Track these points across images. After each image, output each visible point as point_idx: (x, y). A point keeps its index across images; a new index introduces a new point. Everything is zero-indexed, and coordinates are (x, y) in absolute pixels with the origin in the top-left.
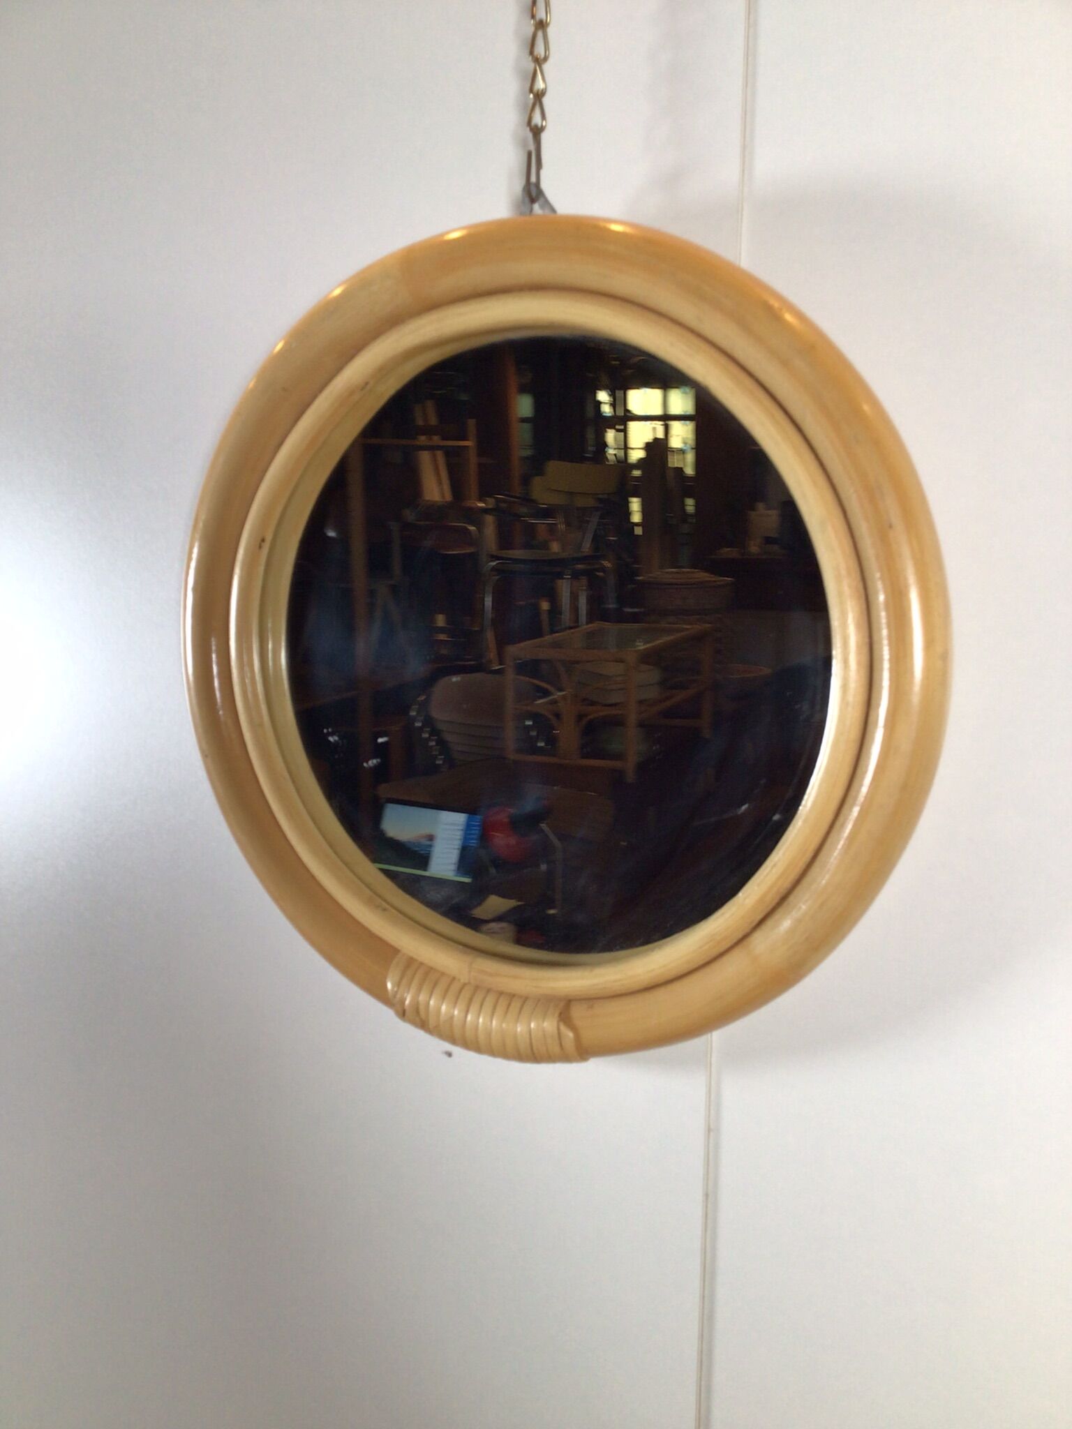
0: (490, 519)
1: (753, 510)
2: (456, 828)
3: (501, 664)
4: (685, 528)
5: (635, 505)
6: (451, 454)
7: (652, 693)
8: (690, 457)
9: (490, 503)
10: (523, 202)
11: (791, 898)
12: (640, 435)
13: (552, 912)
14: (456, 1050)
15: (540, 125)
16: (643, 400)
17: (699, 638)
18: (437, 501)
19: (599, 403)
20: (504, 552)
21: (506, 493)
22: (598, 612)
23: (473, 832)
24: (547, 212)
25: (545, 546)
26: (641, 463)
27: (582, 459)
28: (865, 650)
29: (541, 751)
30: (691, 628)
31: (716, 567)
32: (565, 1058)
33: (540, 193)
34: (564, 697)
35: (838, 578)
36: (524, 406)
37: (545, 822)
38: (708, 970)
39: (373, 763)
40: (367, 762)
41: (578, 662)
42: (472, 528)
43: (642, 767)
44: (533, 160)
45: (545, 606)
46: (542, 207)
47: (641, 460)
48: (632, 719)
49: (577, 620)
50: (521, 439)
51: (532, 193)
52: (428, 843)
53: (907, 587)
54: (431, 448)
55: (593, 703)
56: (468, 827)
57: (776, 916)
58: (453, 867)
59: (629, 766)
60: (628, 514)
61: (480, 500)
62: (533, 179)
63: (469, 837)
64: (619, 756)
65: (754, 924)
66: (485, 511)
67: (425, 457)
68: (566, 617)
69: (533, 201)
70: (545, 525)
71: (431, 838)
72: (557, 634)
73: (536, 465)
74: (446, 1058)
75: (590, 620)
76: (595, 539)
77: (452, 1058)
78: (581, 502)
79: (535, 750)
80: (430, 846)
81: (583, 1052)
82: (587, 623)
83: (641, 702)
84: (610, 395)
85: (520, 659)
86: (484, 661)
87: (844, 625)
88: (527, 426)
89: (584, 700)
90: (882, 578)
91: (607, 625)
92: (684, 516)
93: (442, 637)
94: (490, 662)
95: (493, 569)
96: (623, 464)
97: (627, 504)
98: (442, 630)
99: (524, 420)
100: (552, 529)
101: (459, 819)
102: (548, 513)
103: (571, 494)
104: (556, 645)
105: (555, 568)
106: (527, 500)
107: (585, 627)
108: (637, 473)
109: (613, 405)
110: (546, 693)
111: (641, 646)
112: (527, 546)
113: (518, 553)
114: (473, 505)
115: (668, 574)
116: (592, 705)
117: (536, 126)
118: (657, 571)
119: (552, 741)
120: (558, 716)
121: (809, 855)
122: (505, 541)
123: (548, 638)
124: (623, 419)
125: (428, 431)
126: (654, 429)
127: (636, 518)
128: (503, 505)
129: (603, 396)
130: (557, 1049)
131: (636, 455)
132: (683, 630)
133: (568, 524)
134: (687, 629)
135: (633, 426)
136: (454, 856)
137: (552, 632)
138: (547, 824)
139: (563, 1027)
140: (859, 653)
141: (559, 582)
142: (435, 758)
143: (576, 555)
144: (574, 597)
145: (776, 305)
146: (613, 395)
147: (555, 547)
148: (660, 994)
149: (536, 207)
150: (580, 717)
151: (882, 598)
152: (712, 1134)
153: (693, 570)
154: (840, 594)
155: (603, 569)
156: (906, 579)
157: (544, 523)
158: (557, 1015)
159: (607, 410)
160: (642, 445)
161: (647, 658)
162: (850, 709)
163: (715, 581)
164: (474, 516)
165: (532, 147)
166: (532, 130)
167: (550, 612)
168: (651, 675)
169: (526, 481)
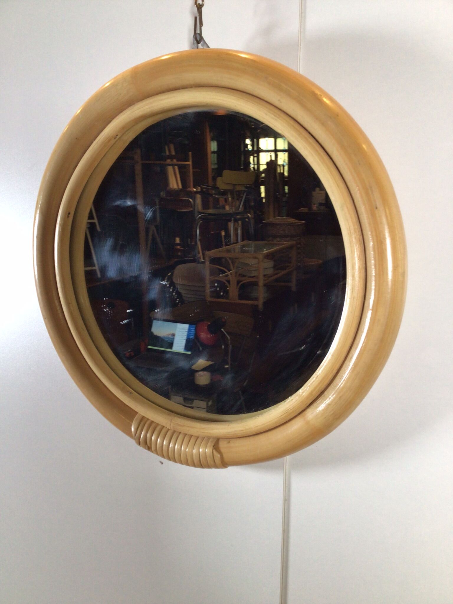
0: (199, 197)
1: (314, 191)
2: (185, 330)
3: (204, 259)
4: (284, 199)
5: (263, 189)
6: (180, 167)
7: (270, 272)
8: (286, 168)
9: (199, 189)
10: (194, 44)
11: (326, 393)
12: (265, 158)
13: (226, 366)
14: (165, 461)
15: (201, 4)
16: (266, 143)
17: (291, 247)
18: (176, 188)
19: (247, 145)
20: (205, 210)
21: (205, 184)
22: (246, 236)
23: (192, 332)
24: (205, 47)
25: (224, 208)
26: (265, 171)
27: (239, 170)
28: (363, 271)
29: (222, 297)
30: (286, 243)
31: (298, 217)
32: (216, 466)
33: (202, 38)
34: (231, 274)
35: (350, 234)
36: (213, 146)
37: (223, 328)
38: (285, 426)
39: (125, 322)
40: (122, 322)
41: (237, 259)
42: (191, 200)
43: (265, 304)
44: (198, 21)
45: (223, 234)
46: (202, 45)
47: (265, 170)
48: (261, 283)
49: (237, 240)
50: (212, 160)
51: (198, 38)
52: (173, 337)
53: (385, 239)
54: (173, 165)
55: (244, 276)
56: (189, 330)
57: (318, 401)
58: (183, 347)
59: (260, 303)
60: (260, 193)
61: (194, 188)
62: (198, 31)
63: (190, 334)
64: (256, 299)
65: (307, 405)
66: (196, 193)
67: (170, 169)
68: (233, 238)
69: (198, 42)
70: (222, 199)
71: (173, 335)
72: (228, 246)
73: (218, 172)
74: (160, 464)
75: (243, 240)
76: (244, 205)
77: (163, 464)
78: (238, 188)
79: (219, 296)
80: (174, 339)
81: (224, 464)
82: (241, 242)
83: (265, 276)
84: (251, 141)
85: (212, 257)
86: (196, 258)
87: (353, 258)
88: (215, 155)
89: (240, 274)
90: (372, 235)
91: (250, 242)
92: (284, 193)
93: (179, 247)
94: (200, 258)
95: (200, 218)
96: (257, 171)
97: (260, 188)
98: (178, 245)
99: (214, 152)
100: (226, 200)
101: (186, 326)
102: (224, 193)
103: (234, 185)
104: (228, 251)
105: (228, 218)
106: (215, 187)
107: (240, 243)
108: (263, 175)
109: (253, 145)
110: (224, 272)
111: (265, 251)
112: (215, 208)
113: (211, 211)
114: (192, 190)
115: (277, 220)
116: (244, 277)
117: (199, 4)
118: (272, 218)
119: (226, 292)
120: (229, 282)
121: (335, 372)
122: (205, 205)
123: (225, 248)
124: (257, 151)
125: (171, 157)
126: (271, 156)
127: (263, 195)
128: (204, 190)
129: (248, 141)
130: (212, 463)
131: (263, 167)
132: (283, 244)
133: (233, 198)
134: (286, 244)
135: (262, 155)
136: (184, 343)
137: (226, 245)
138: (223, 329)
139: (215, 452)
140: (360, 272)
141: (229, 223)
142: (176, 300)
143: (237, 212)
144: (236, 230)
145: (318, 93)
146: (252, 141)
147: (227, 208)
148: (262, 437)
149: (200, 45)
150: (238, 282)
151: (371, 244)
152: (286, 502)
153: (287, 218)
154: (351, 242)
155: (248, 217)
156: (384, 235)
157: (222, 198)
158: (212, 446)
159: (250, 148)
160: (265, 163)
161: (268, 256)
162: (355, 300)
163: (297, 223)
164: (192, 195)
165: (197, 15)
166: (197, 6)
167: (225, 236)
168: (270, 264)
169: (214, 179)
